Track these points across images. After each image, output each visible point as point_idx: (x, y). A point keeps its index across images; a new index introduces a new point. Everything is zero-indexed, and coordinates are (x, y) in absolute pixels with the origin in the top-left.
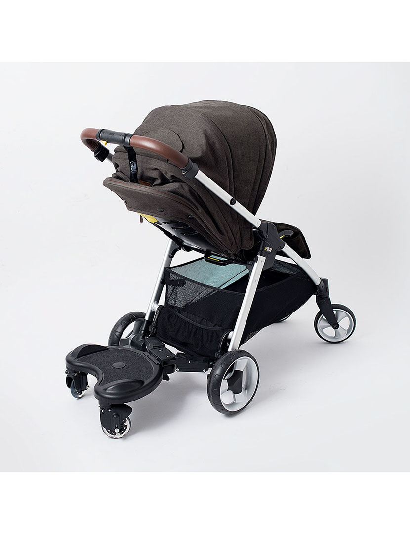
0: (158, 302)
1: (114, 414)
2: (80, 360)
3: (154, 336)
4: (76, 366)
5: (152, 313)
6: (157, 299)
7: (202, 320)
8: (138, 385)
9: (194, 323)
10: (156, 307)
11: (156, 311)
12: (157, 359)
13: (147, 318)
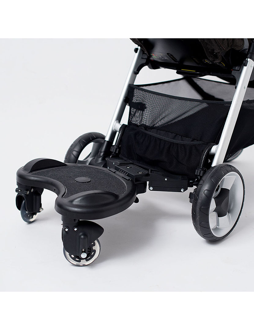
0: (119, 122)
1: (81, 234)
2: (35, 174)
3: (116, 156)
4: (30, 180)
5: (113, 134)
6: (119, 118)
7: (176, 136)
8: (111, 199)
9: (167, 139)
10: (118, 126)
11: (118, 130)
12: (127, 175)
13: (107, 139)
